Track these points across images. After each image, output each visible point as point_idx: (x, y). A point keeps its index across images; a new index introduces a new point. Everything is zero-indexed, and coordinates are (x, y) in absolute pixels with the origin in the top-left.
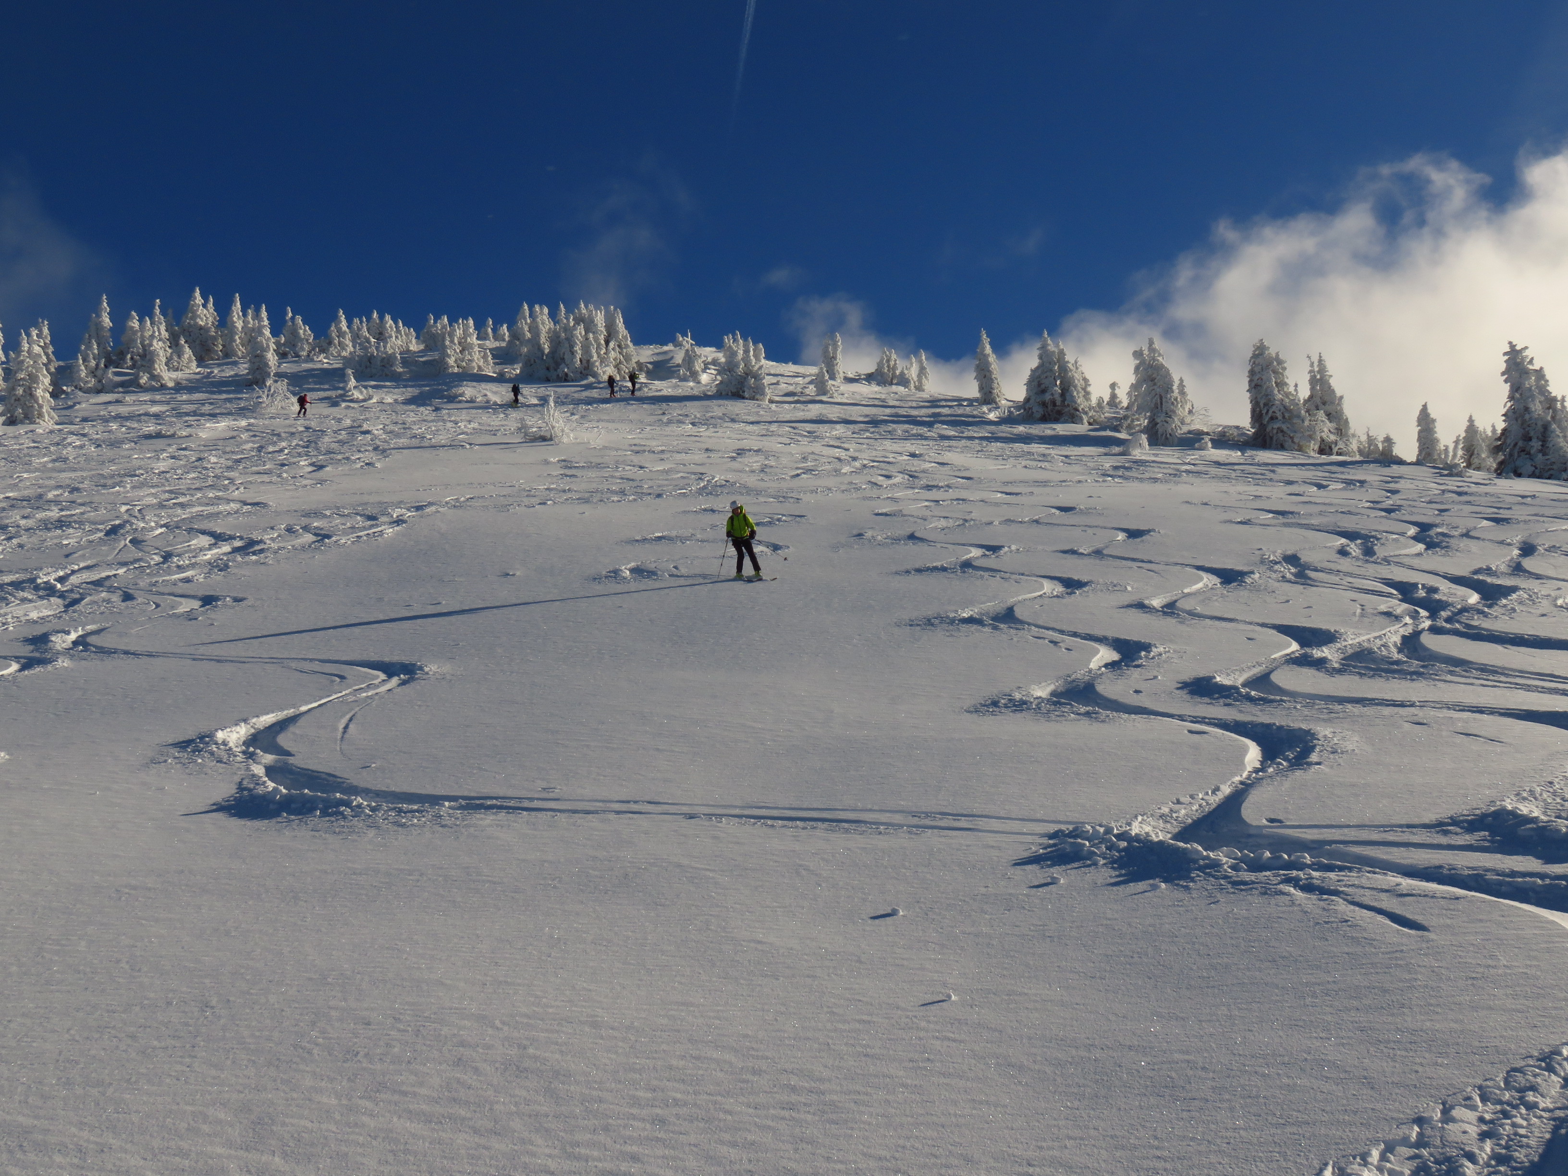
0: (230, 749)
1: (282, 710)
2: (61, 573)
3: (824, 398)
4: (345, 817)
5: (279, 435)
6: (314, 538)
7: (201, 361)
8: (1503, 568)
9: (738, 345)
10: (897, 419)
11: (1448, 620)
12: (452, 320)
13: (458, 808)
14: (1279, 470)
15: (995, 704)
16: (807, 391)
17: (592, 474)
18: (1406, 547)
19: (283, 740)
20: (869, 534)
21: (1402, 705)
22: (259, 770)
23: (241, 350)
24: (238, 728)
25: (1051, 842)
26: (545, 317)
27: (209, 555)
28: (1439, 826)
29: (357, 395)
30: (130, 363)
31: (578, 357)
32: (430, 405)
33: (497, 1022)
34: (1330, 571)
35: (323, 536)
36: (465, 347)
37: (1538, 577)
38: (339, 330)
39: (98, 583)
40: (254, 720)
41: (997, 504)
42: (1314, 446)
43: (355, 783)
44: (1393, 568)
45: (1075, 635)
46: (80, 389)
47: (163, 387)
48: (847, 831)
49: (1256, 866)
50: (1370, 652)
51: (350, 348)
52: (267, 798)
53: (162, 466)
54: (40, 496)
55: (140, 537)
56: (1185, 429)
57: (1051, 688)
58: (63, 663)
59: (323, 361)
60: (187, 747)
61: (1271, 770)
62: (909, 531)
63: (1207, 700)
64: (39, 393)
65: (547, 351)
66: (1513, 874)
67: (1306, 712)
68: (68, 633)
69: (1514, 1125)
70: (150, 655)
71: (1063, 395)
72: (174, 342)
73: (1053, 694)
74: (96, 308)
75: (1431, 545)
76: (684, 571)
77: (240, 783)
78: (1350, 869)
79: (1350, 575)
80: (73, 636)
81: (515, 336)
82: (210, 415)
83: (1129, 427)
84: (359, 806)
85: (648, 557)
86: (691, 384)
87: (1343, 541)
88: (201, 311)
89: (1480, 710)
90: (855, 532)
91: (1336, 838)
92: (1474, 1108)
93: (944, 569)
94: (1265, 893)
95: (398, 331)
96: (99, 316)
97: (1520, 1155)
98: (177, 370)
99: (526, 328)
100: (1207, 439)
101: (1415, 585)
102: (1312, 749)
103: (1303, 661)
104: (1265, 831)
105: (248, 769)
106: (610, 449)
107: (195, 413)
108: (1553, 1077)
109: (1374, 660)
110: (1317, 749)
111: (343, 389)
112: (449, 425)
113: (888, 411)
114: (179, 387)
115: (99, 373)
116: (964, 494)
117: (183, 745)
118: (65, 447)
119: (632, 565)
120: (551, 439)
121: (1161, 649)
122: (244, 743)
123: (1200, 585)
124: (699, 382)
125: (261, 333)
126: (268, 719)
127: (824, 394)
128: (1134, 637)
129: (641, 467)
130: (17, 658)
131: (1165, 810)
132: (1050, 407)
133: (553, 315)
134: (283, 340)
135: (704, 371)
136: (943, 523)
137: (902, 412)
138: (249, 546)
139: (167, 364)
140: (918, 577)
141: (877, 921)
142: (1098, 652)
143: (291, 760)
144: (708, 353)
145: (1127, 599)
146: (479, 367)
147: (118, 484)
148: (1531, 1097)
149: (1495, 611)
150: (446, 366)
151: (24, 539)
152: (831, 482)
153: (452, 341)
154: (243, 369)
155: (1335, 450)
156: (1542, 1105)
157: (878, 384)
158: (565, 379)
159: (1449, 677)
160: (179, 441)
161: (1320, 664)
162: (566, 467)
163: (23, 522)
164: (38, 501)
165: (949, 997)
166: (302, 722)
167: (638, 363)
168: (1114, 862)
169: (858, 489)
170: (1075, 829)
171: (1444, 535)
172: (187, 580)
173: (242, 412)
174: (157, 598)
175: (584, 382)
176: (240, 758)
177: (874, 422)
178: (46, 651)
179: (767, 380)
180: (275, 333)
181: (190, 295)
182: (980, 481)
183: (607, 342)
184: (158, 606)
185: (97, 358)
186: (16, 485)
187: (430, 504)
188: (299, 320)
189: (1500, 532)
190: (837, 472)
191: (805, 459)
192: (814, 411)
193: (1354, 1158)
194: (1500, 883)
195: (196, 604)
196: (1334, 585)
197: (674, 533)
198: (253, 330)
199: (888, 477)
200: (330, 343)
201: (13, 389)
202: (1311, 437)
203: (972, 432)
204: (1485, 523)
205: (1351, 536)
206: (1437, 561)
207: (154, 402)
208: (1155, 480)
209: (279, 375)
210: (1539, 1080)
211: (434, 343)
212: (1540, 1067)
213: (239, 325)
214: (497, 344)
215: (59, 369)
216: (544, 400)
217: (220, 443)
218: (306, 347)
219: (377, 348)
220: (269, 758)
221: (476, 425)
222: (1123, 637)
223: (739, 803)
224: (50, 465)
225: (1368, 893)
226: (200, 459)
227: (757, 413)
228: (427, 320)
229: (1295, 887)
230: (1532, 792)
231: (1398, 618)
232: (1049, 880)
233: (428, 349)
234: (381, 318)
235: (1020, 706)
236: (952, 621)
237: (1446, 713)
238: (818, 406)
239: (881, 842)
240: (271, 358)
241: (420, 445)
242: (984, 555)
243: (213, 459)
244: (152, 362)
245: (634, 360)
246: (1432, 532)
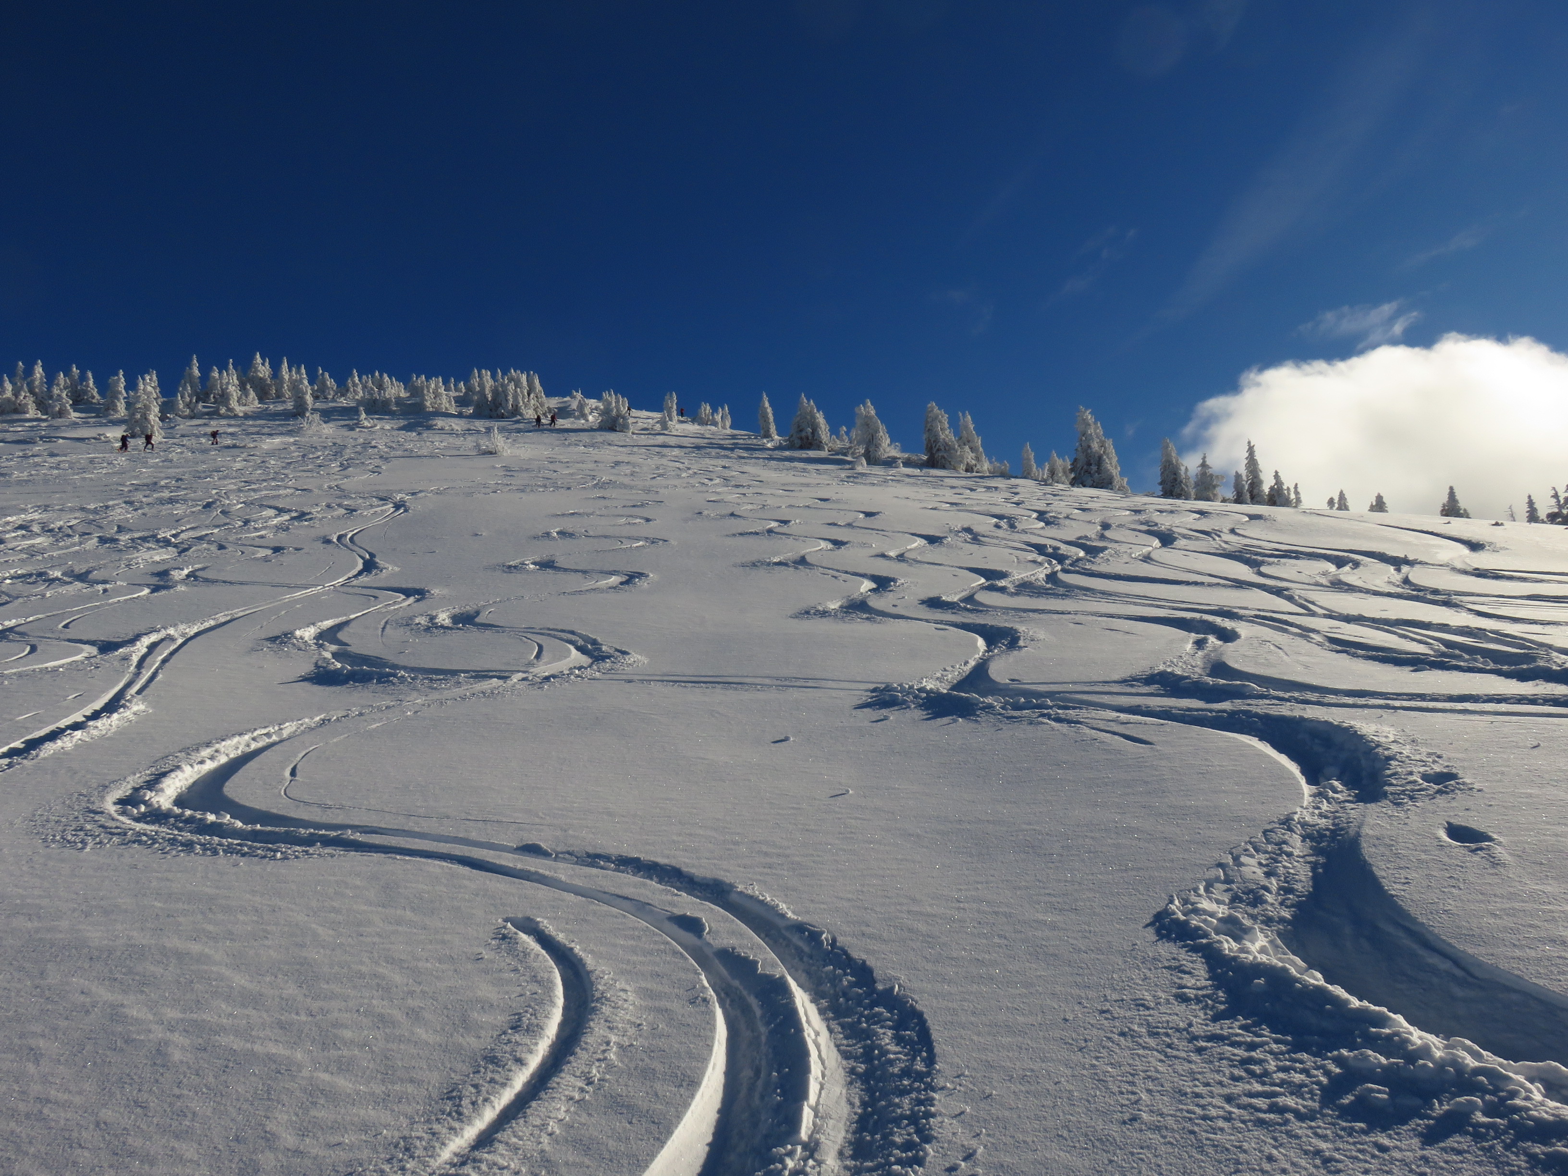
0: (306, 642)
1: (338, 617)
2: (174, 532)
3: (666, 432)
4: (394, 684)
5: (316, 448)
6: (346, 512)
7: (261, 400)
8: (1093, 536)
9: (611, 398)
10: (712, 446)
11: (1071, 565)
12: (428, 379)
13: (471, 677)
14: (946, 480)
15: (807, 613)
16: (655, 428)
17: (525, 475)
18: (1034, 524)
19: (341, 636)
20: (705, 513)
21: (1063, 613)
22: (328, 655)
23: (288, 394)
24: (309, 629)
25: (874, 694)
26: (489, 378)
27: (275, 521)
28: (1124, 681)
29: (366, 424)
30: (213, 400)
31: (511, 403)
32: (415, 431)
33: (541, 814)
34: (993, 537)
35: (351, 510)
36: (437, 395)
37: (1116, 542)
38: (354, 382)
39: (201, 538)
40: (320, 624)
41: (781, 496)
42: (963, 467)
43: (396, 663)
44: (1028, 535)
45: (846, 572)
46: (180, 416)
47: (236, 416)
48: (736, 689)
49: (1017, 707)
50: (1031, 583)
51: (361, 394)
52: (337, 672)
53: (238, 465)
54: (156, 483)
55: (227, 510)
56: (886, 455)
57: (839, 604)
58: (181, 588)
59: (343, 402)
60: (275, 640)
61: (996, 651)
62: (730, 512)
63: (940, 610)
64: (151, 417)
65: (490, 399)
66: (1189, 710)
67: (1005, 617)
68: (182, 569)
69: (1284, 867)
70: (241, 584)
71: (813, 433)
72: (242, 387)
73: (841, 607)
74: (189, 364)
75: (1048, 523)
76: (591, 533)
77: (316, 663)
78: (1081, 708)
79: (1005, 539)
80: (186, 572)
81: (469, 389)
82: (269, 434)
83: (853, 454)
84: (403, 677)
85: (568, 525)
86: (583, 421)
87: (995, 520)
88: (260, 367)
89: (1111, 616)
90: (697, 511)
91: (1060, 690)
92: (1252, 856)
93: (757, 534)
94: (1031, 724)
95: (392, 384)
96: (191, 368)
97: (1298, 887)
98: (245, 405)
99: (476, 384)
100: (900, 461)
101: (1045, 546)
102: (1018, 638)
103: (992, 588)
104: (1010, 686)
105: (320, 654)
106: (534, 460)
107: (258, 433)
108: (1295, 835)
109: (1035, 588)
110: (1022, 638)
111: (357, 419)
112: (428, 444)
113: (706, 441)
114: (246, 417)
115: (192, 406)
116: (759, 491)
117: (273, 639)
118: (171, 453)
119: (557, 529)
120: (495, 453)
121: (902, 581)
122: (314, 638)
123: (915, 545)
124: (587, 421)
125: (302, 383)
126: (328, 623)
127: (666, 429)
128: (884, 573)
129: (555, 471)
130: (148, 586)
131: (938, 675)
132: (805, 440)
133: (494, 376)
134: (316, 388)
135: (590, 414)
136: (750, 507)
137: (713, 441)
138: (302, 516)
139: (238, 401)
140: (741, 538)
141: (777, 745)
142: (863, 583)
143: (349, 649)
144: (593, 403)
145: (874, 552)
146: (446, 409)
147: (209, 476)
148: (1285, 848)
149: (1098, 560)
150: (425, 407)
151: (146, 510)
152: (676, 482)
153: (429, 391)
154: (290, 406)
155: (975, 469)
156: (1295, 854)
157: (699, 425)
158: (502, 417)
159: (1084, 598)
160: (249, 450)
161: (1002, 590)
162: (507, 471)
163: (144, 500)
164: (154, 486)
165: (848, 791)
166: (352, 625)
167: (548, 408)
168: (921, 706)
169: (694, 486)
170: (887, 686)
171: (1054, 517)
172: (262, 537)
173: (290, 433)
174: (242, 548)
175: (515, 419)
176: (314, 647)
177: (698, 448)
178: (168, 581)
179: (630, 421)
180: (311, 382)
181: (253, 357)
182: (768, 483)
183: (529, 395)
184: (243, 553)
185: (190, 396)
186: (138, 476)
187: (421, 491)
188: (327, 375)
189: (1087, 516)
190: (679, 476)
191: (658, 468)
192: (660, 439)
193: (1189, 891)
194: (1183, 716)
195: (269, 552)
196: (995, 545)
197: (581, 511)
198: (296, 380)
199: (711, 480)
200: (348, 390)
201: (134, 414)
202: (961, 462)
203: (757, 454)
204: (1076, 511)
205: (1000, 517)
206: (1052, 531)
207: (230, 425)
208: (874, 484)
209: (314, 410)
210: (1286, 837)
211: (416, 392)
212: (1283, 829)
213: (287, 377)
214: (457, 394)
215: (164, 403)
216: (489, 430)
217: (277, 452)
218: (332, 392)
219: (379, 394)
220: (334, 648)
221: (445, 444)
222: (876, 574)
223: (659, 673)
224: (161, 464)
225: (1099, 722)
226: (263, 462)
227: (625, 440)
228: (411, 378)
229: (1049, 719)
230: (1172, 662)
231: (1041, 564)
232: (882, 717)
233: (412, 396)
234: (381, 375)
235: (824, 614)
236: (769, 564)
237: (1090, 618)
238: (662, 437)
239: (761, 696)
240: (309, 399)
241: (410, 455)
242: (779, 526)
243: (273, 462)
244: (228, 399)
245: (546, 406)
246: (1047, 516)
